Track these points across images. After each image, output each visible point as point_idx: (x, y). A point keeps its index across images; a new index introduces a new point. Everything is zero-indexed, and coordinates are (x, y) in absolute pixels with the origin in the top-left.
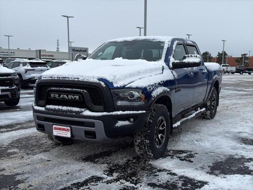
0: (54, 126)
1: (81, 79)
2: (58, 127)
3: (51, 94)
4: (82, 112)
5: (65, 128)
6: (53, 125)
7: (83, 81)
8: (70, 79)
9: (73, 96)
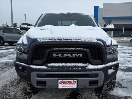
0: (60, 81)
1: (83, 40)
2: (64, 81)
3: (54, 54)
4: (87, 66)
5: (71, 81)
6: (58, 80)
7: (86, 42)
8: (73, 40)
9: (77, 54)
